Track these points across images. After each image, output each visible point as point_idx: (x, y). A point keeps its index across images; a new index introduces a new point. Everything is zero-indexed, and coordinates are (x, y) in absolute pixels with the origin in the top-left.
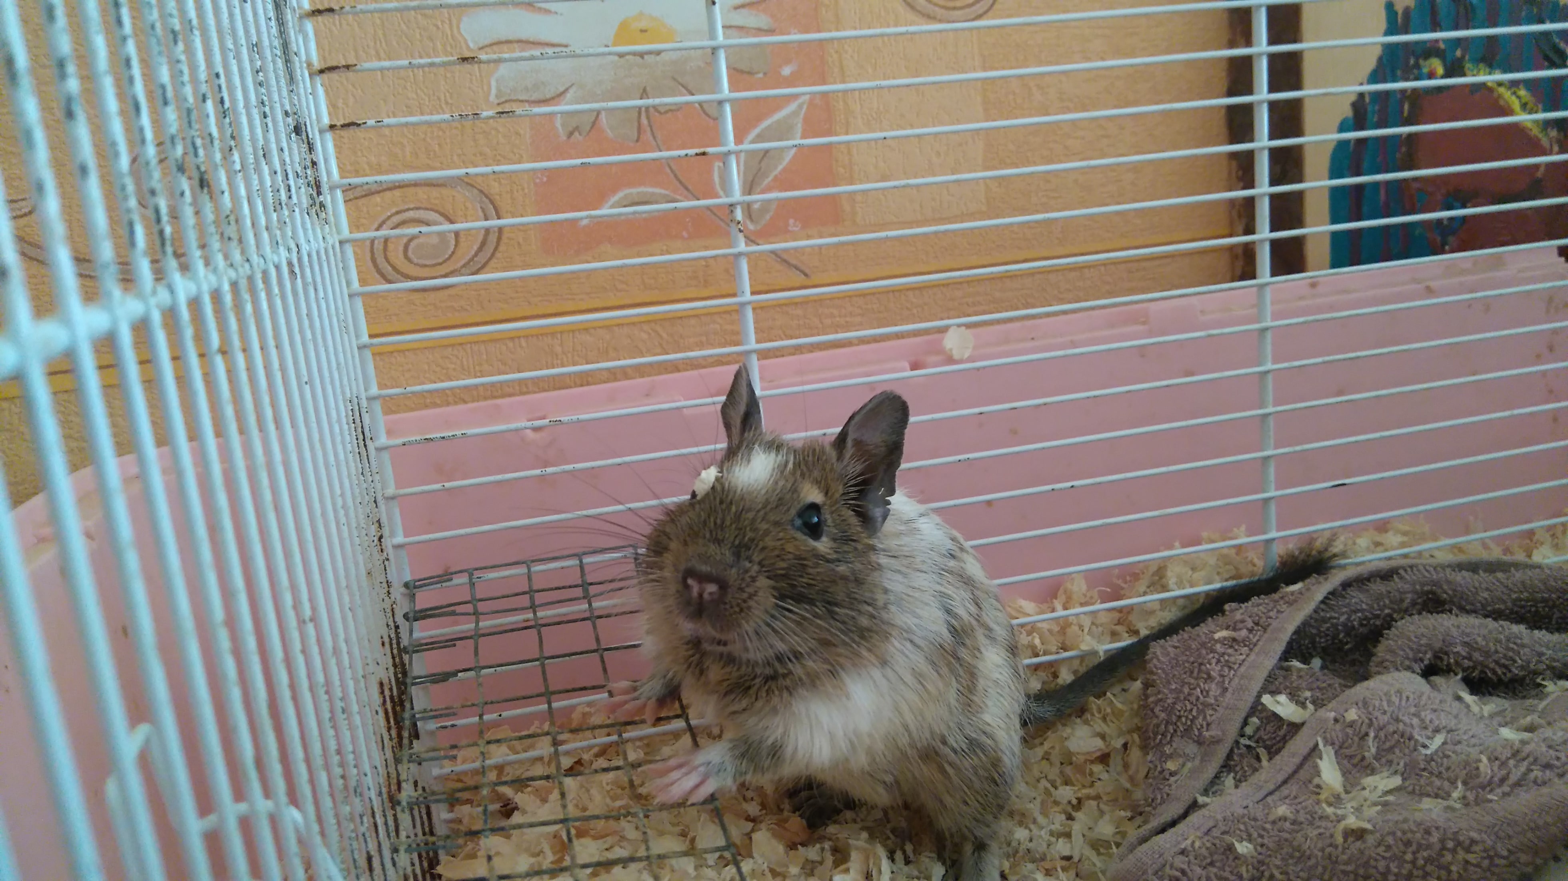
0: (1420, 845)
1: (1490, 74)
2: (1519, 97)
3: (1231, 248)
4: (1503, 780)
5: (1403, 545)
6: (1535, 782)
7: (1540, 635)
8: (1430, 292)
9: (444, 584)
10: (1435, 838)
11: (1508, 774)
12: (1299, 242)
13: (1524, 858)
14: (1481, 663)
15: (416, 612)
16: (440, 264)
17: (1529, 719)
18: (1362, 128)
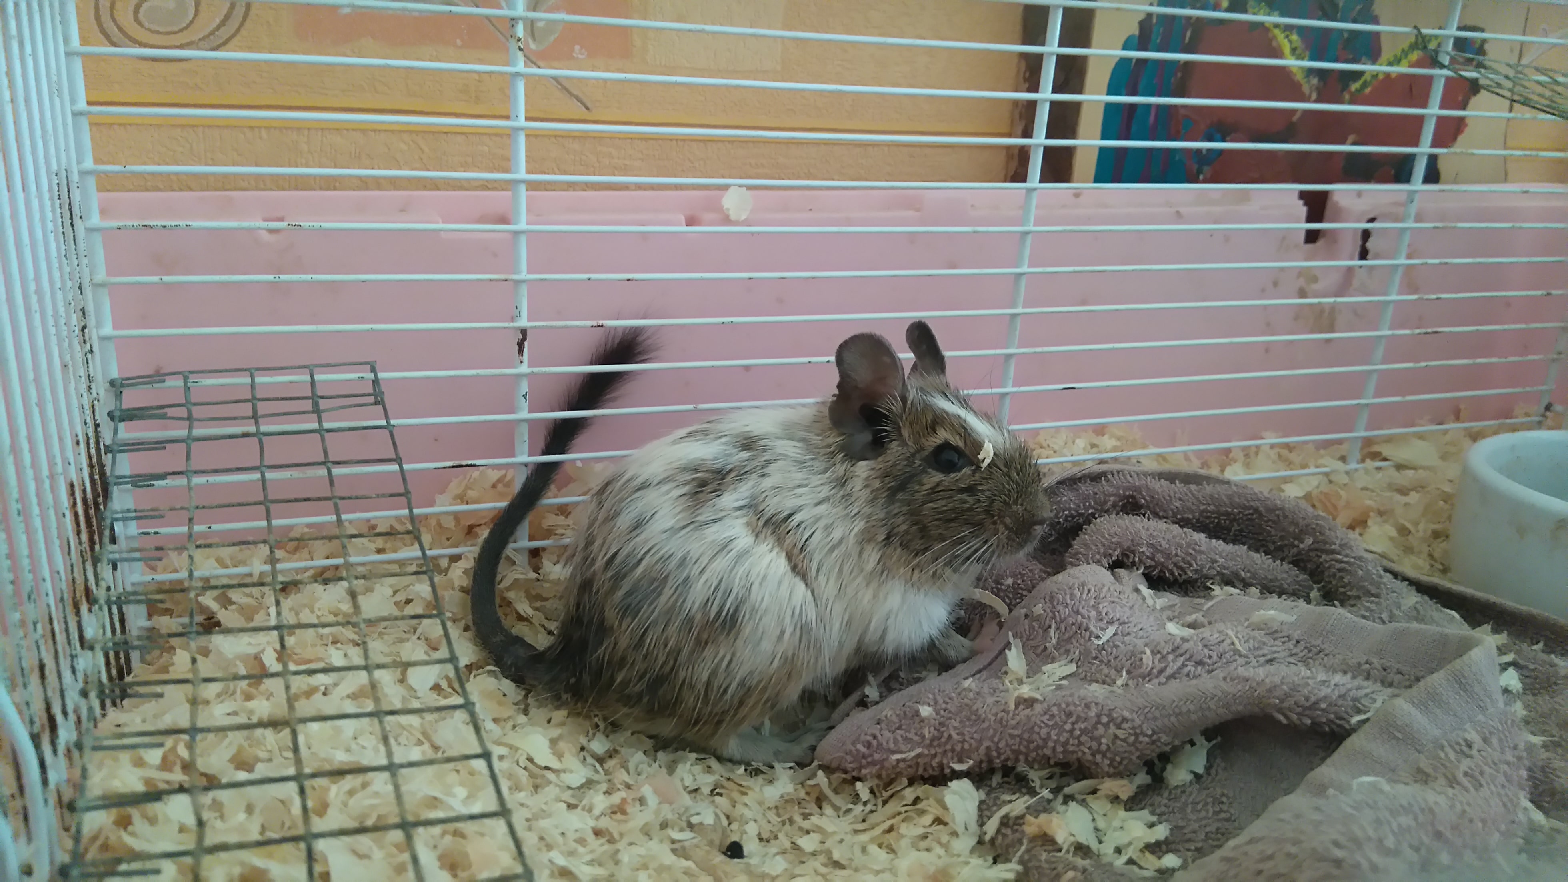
0: (1079, 717)
1: (1269, 15)
2: (1290, 42)
3: (1008, 148)
4: (1161, 671)
5: (1115, 449)
6: (1188, 675)
7: (1219, 544)
8: (1179, 217)
9: (155, 385)
10: (1092, 713)
11: (1166, 667)
12: (1069, 152)
13: (1164, 738)
14: (1162, 564)
15: (121, 410)
16: (175, 33)
17: (1194, 616)
18: (1146, 49)
